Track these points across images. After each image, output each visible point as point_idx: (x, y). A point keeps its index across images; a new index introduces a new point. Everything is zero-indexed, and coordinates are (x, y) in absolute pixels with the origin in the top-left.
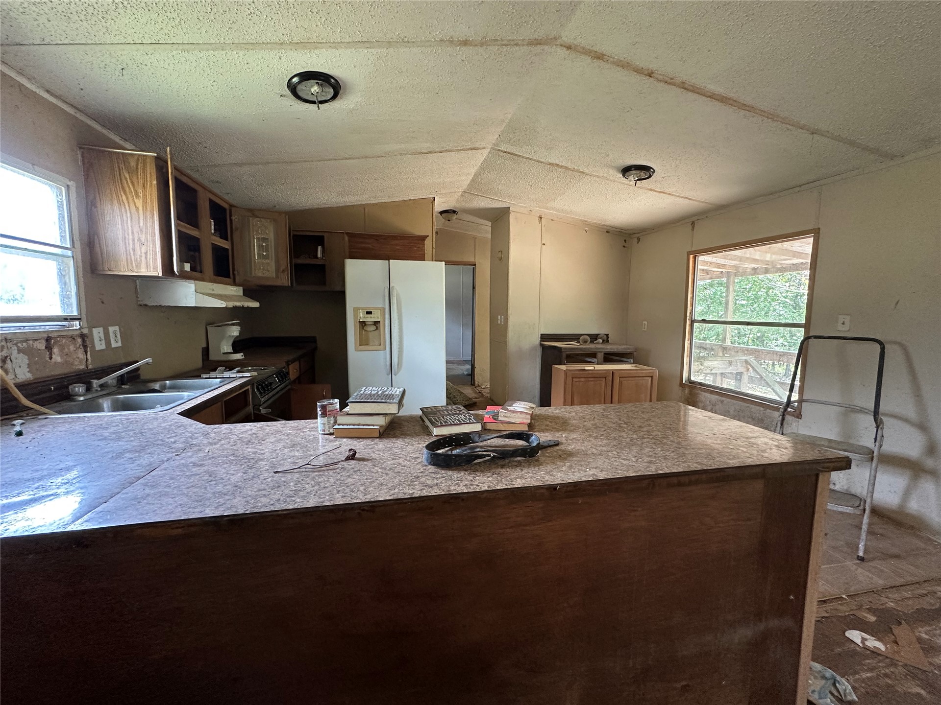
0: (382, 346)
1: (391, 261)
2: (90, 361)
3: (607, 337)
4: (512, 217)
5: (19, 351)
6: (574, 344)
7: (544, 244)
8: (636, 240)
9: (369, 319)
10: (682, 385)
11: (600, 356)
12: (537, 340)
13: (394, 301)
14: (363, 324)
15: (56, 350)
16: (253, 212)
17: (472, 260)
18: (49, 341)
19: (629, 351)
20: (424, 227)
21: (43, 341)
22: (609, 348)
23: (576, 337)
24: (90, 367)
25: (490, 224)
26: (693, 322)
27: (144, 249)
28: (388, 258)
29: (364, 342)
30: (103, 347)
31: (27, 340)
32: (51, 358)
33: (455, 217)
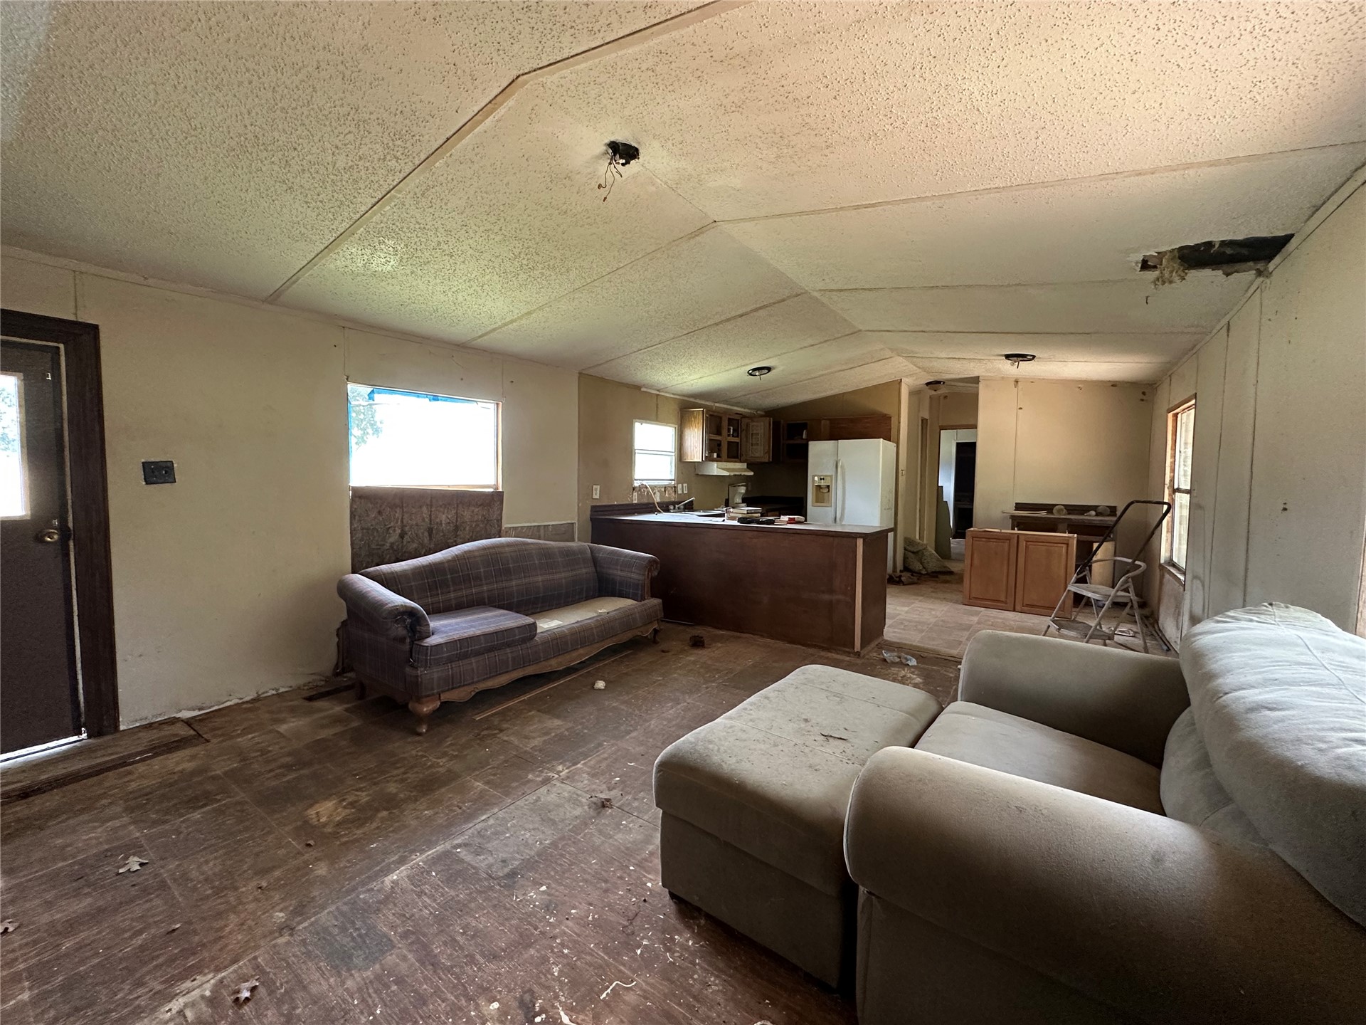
0: (830, 504)
4: (981, 385)
7: (1021, 408)
8: (1154, 392)
9: (823, 483)
10: (1160, 566)
12: (1010, 510)
13: (840, 470)
14: (819, 487)
15: (667, 491)
16: (751, 417)
21: (663, 488)
23: (1048, 507)
26: (1174, 491)
27: (696, 450)
28: (837, 438)
29: (818, 501)
30: (681, 492)
33: (942, 387)
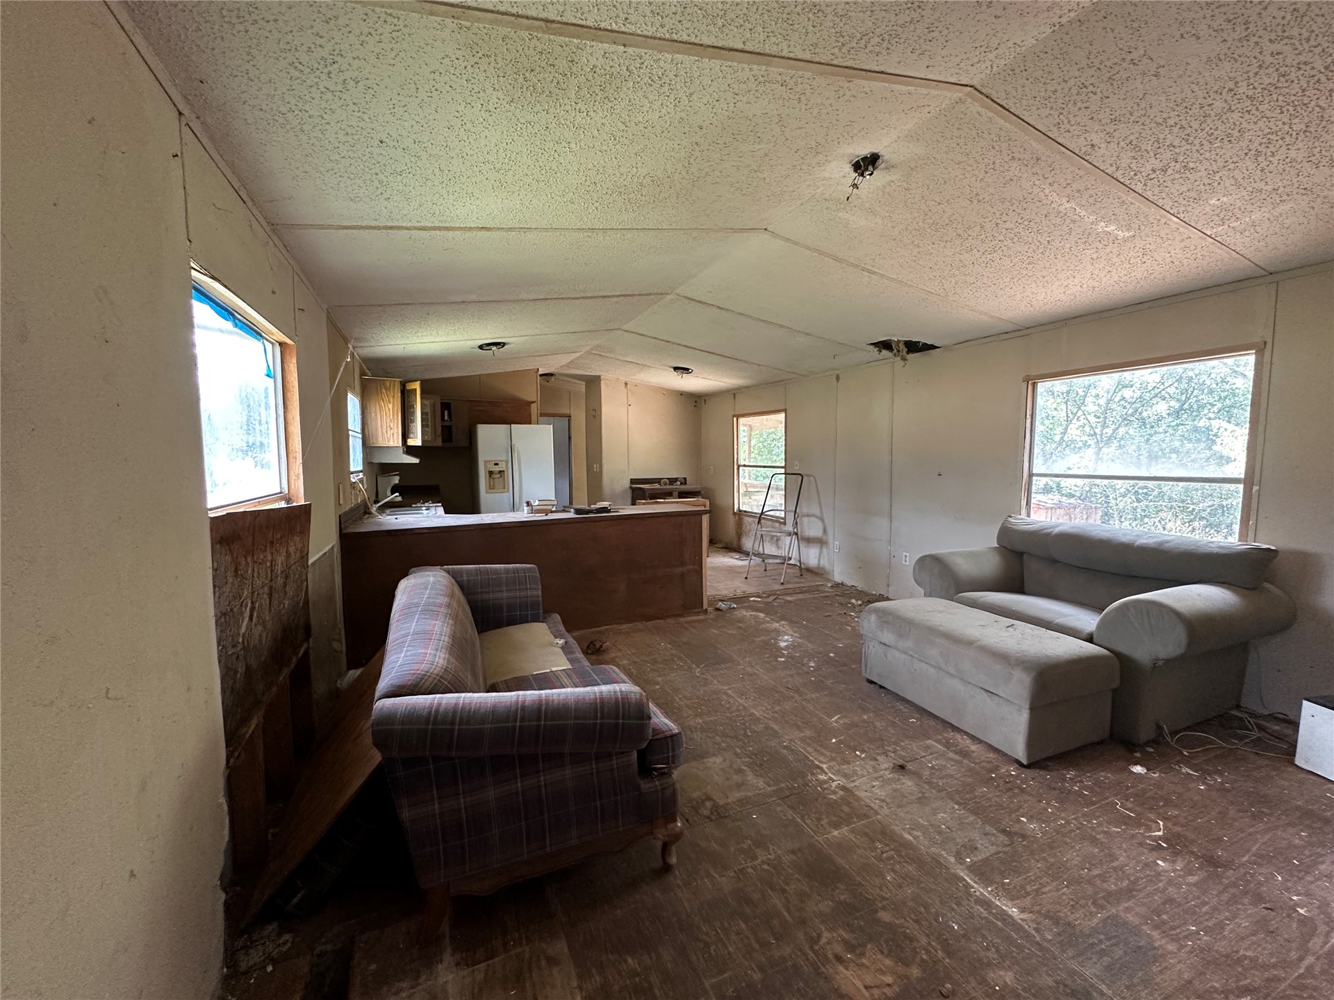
0: (506, 490)
1: (512, 425)
3: (684, 482)
4: (603, 384)
6: (656, 486)
7: (630, 405)
8: (703, 402)
9: (497, 469)
10: (734, 513)
11: (675, 494)
12: (627, 484)
13: (515, 455)
14: (491, 473)
17: (566, 411)
19: (697, 490)
20: (530, 393)
22: (683, 487)
23: (658, 481)
25: (584, 383)
26: (739, 466)
27: (392, 431)
28: (510, 423)
29: (491, 487)
33: (553, 379)
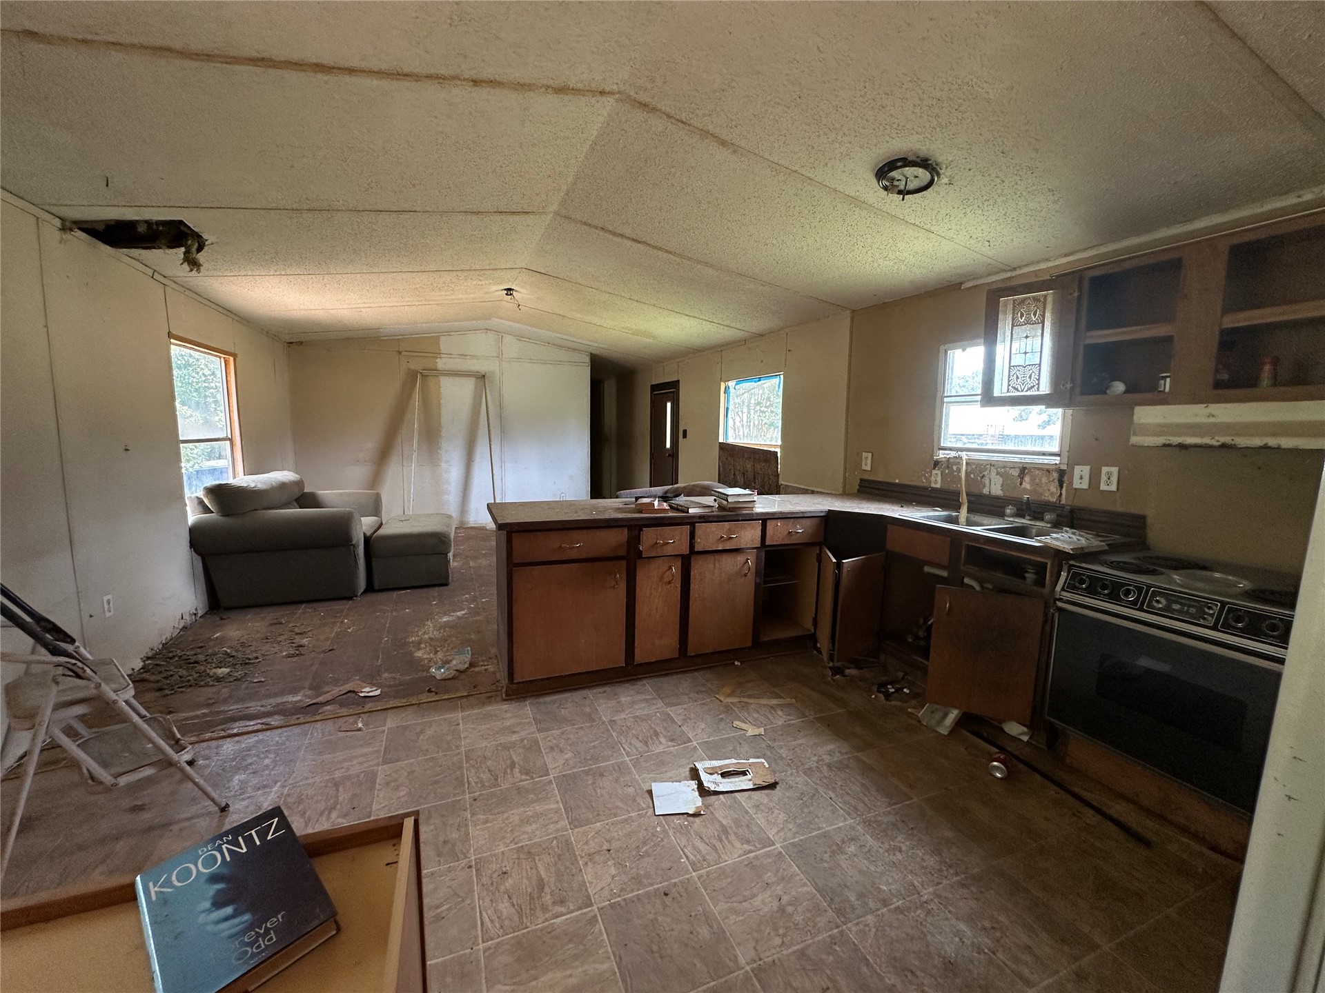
2: (1064, 497)
5: (998, 474)
15: (1027, 479)
18: (1024, 470)
21: (1018, 470)
24: (1063, 502)
30: (1085, 485)
31: (1004, 467)
32: (1021, 484)
